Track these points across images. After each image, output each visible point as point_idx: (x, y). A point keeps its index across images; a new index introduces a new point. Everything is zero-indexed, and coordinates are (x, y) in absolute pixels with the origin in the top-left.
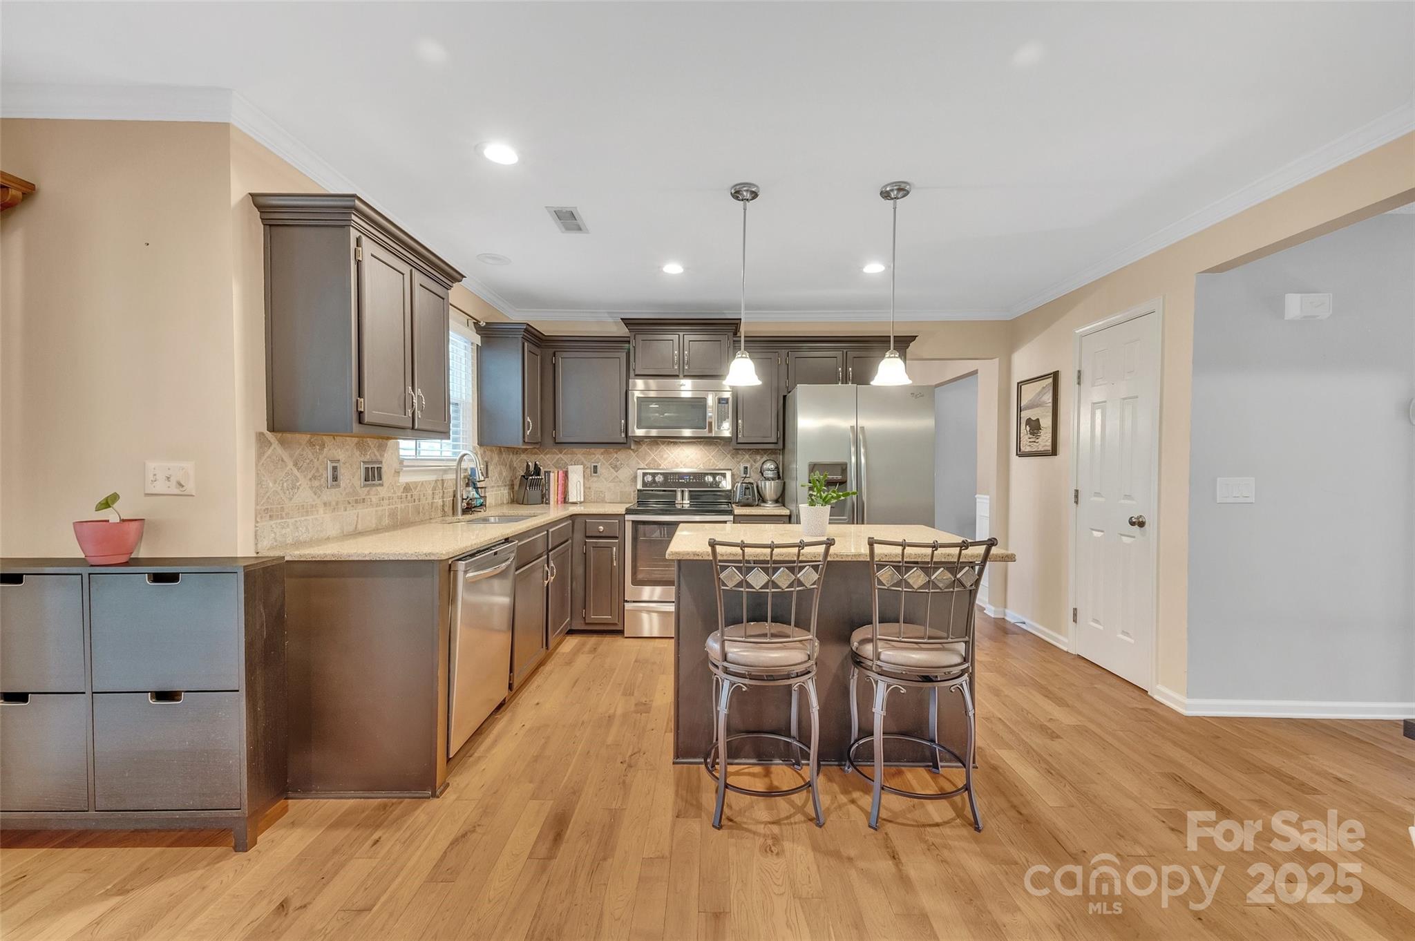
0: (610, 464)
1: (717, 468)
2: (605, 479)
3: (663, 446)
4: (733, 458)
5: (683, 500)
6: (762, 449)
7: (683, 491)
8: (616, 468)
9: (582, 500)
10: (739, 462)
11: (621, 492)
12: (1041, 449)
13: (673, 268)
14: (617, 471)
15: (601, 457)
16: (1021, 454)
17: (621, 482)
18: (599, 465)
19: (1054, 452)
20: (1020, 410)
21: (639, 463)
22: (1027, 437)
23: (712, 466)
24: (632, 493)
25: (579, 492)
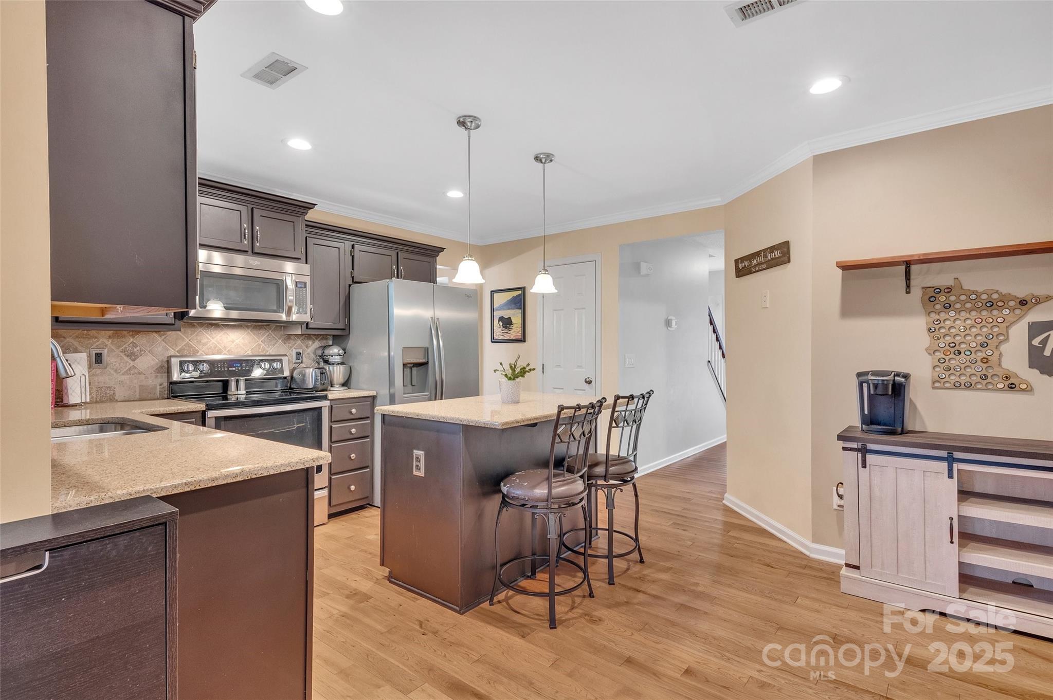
0: (124, 351)
1: (267, 354)
2: (116, 371)
3: (200, 329)
4: (285, 343)
5: (237, 390)
6: (313, 335)
7: (237, 381)
8: (132, 356)
9: (88, 400)
10: (291, 347)
11: (140, 386)
12: (512, 337)
13: (299, 144)
14: (134, 360)
15: (109, 342)
16: (494, 341)
17: (140, 373)
18: (105, 352)
19: (523, 340)
20: (492, 310)
21: (168, 350)
22: (500, 330)
23: (262, 351)
24: (158, 387)
25: (83, 390)
